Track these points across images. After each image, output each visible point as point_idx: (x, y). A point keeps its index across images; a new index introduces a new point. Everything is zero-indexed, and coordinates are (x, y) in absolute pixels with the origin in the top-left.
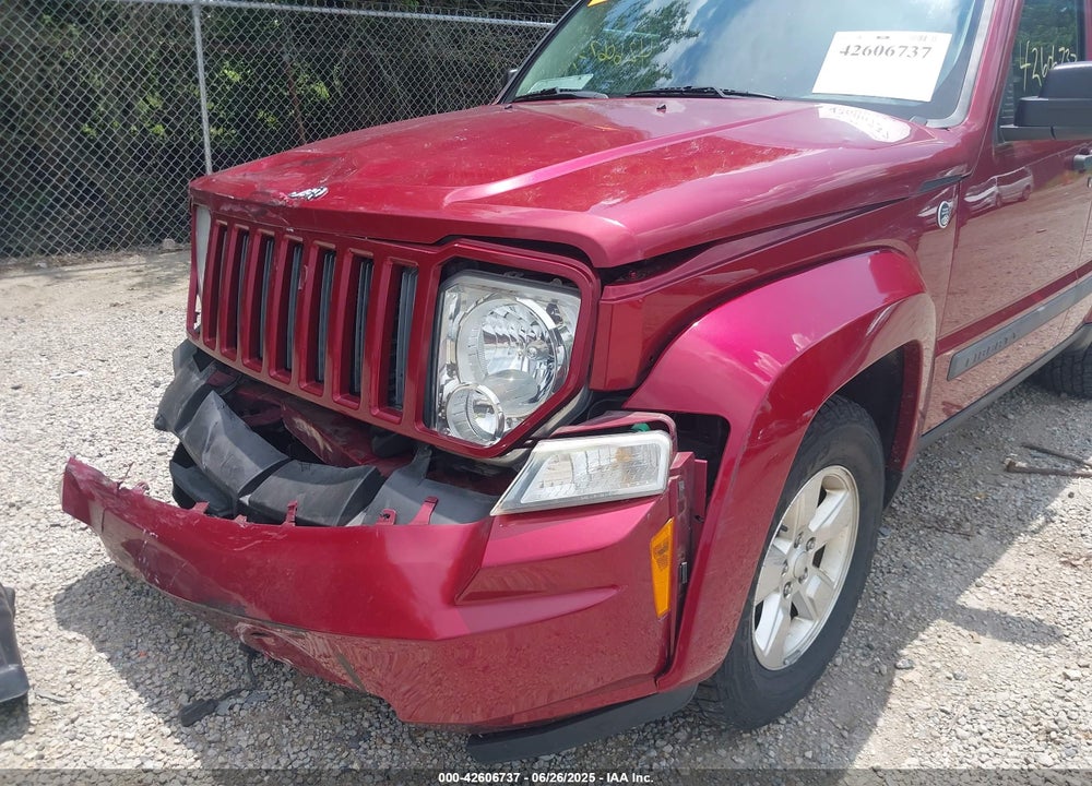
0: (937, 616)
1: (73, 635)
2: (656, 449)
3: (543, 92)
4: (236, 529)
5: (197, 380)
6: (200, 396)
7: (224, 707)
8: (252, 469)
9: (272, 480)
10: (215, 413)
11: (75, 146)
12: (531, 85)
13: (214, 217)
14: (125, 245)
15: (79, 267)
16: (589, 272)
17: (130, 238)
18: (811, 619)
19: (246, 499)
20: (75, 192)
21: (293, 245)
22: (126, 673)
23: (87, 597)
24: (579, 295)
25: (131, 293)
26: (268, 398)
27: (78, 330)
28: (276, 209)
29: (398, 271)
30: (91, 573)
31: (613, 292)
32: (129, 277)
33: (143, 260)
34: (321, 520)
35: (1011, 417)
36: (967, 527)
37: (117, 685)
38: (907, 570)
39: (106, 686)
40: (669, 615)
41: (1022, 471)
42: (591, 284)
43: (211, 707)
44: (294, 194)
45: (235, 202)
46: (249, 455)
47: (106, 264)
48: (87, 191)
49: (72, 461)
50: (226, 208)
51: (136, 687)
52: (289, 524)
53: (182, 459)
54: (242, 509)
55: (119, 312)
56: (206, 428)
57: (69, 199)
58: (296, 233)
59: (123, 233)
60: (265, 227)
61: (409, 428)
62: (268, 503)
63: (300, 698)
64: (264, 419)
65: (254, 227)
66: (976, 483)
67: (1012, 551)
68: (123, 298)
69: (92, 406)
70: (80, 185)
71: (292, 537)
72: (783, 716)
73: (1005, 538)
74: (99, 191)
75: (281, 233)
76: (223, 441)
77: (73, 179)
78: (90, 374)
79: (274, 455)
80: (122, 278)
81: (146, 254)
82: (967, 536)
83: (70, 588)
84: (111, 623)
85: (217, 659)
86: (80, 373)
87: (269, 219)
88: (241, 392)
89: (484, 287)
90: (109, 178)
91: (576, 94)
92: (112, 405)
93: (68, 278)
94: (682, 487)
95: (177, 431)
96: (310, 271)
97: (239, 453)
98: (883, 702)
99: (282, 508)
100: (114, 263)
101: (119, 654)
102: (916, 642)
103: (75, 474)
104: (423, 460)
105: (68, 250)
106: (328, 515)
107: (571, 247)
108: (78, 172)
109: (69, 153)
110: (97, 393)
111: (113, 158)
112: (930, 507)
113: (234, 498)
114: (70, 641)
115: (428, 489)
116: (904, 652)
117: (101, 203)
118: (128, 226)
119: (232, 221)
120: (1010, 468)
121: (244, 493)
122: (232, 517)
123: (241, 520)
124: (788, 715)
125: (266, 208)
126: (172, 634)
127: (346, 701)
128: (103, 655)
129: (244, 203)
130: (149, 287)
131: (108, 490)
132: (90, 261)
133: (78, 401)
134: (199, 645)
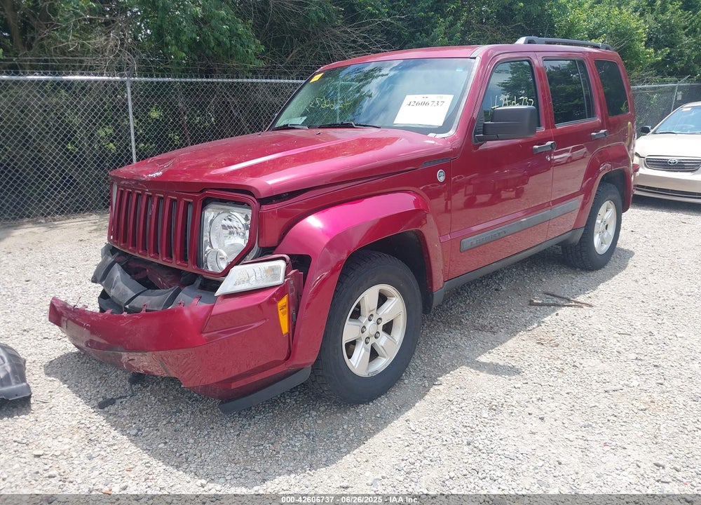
0: (463, 365)
1: (51, 379)
2: (278, 268)
3: (284, 126)
4: (123, 318)
5: (110, 259)
6: (111, 265)
7: (118, 402)
8: (131, 293)
9: (139, 297)
10: (117, 273)
11: (61, 157)
12: (281, 123)
13: (118, 186)
14: (88, 209)
15: (63, 222)
16: (255, 200)
17: (91, 206)
18: (385, 357)
19: (127, 306)
20: (61, 182)
21: (148, 196)
22: (76, 392)
23: (59, 365)
24: (251, 209)
25: (89, 235)
26: (141, 266)
27: (61, 253)
28: (142, 182)
29: (187, 204)
30: (61, 356)
31: (264, 208)
32: (89, 226)
33: (98, 217)
34: (156, 309)
35: (544, 280)
36: (495, 329)
37: (71, 396)
38: (457, 346)
39: (66, 397)
40: (289, 334)
41: (538, 304)
42: (256, 204)
43: (112, 401)
44: (150, 175)
45: (126, 180)
46: (130, 289)
47: (77, 220)
48: (68, 181)
49: (54, 298)
50: (123, 182)
51: (80, 396)
52: (143, 312)
53: (104, 296)
54: (126, 310)
55: (83, 244)
56: (113, 279)
57: (58, 186)
58: (149, 192)
59: (87, 203)
60: (138, 190)
61: (191, 268)
62: (136, 305)
63: (153, 398)
64: (140, 276)
65: (133, 190)
66: (511, 311)
67: (514, 339)
68: (86, 237)
69: (66, 288)
70: (64, 178)
71: (144, 316)
72: (372, 402)
73: (513, 333)
74: (75, 181)
75: (143, 192)
76: (120, 284)
77: (61, 175)
78: (66, 274)
79: (141, 288)
80: (86, 227)
81: (99, 214)
82: (494, 333)
83: (51, 361)
84: (70, 374)
85: (117, 386)
86: (61, 273)
87: (139, 186)
88: (130, 264)
89: (218, 209)
90: (80, 174)
91: (296, 127)
92: (76, 287)
93: (56, 227)
94: (292, 283)
95: (101, 282)
96: (154, 206)
97: (127, 289)
98: (422, 397)
99: (141, 306)
100: (83, 219)
101: (73, 385)
102: (448, 375)
103: (55, 304)
104: (198, 282)
105: (57, 213)
106: (158, 306)
107: (247, 191)
108: (63, 171)
109: (58, 161)
110: (69, 282)
111: (82, 163)
112: (481, 320)
113: (123, 306)
114: (50, 381)
115: (199, 293)
116: (440, 378)
117: (76, 187)
118: (90, 199)
119: (125, 188)
120: (531, 303)
121: (127, 304)
122: (122, 313)
123: (125, 314)
124: (374, 401)
125: (137, 181)
126: (98, 377)
127: (173, 400)
128: (65, 385)
129: (129, 180)
130: (100, 230)
131: (70, 310)
132: (69, 218)
133: (60, 286)
134: (110, 381)
